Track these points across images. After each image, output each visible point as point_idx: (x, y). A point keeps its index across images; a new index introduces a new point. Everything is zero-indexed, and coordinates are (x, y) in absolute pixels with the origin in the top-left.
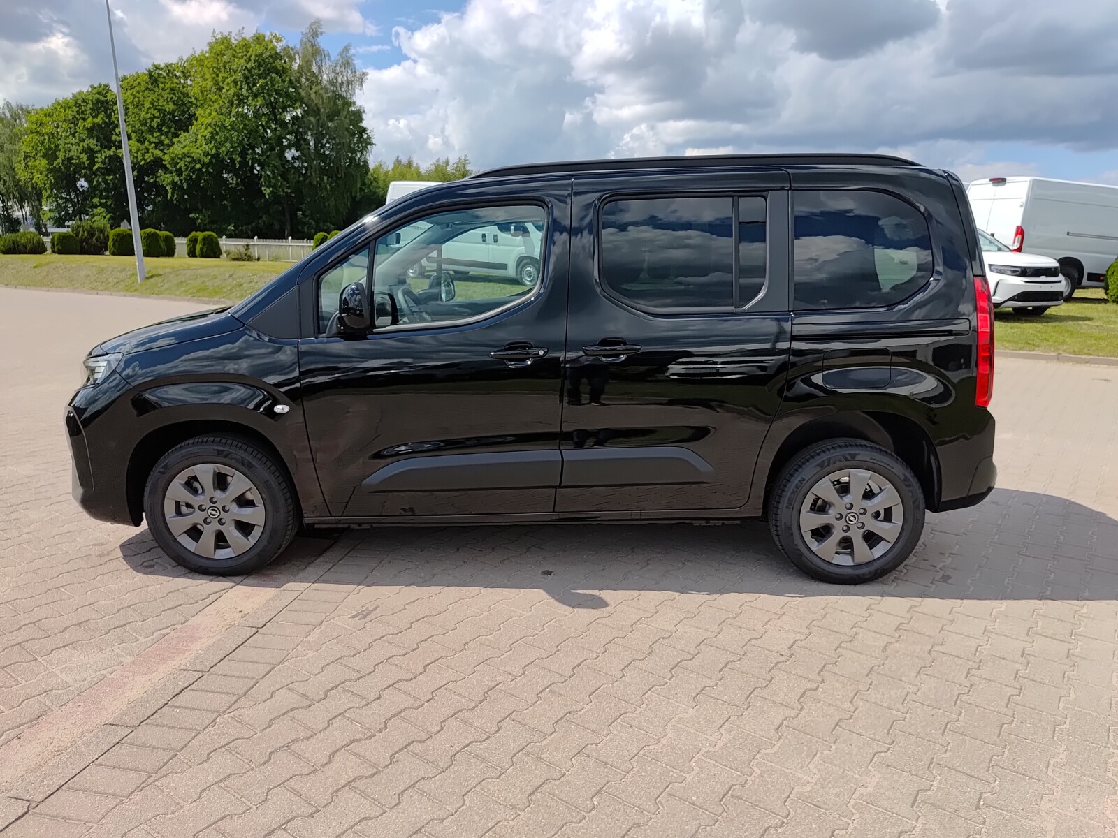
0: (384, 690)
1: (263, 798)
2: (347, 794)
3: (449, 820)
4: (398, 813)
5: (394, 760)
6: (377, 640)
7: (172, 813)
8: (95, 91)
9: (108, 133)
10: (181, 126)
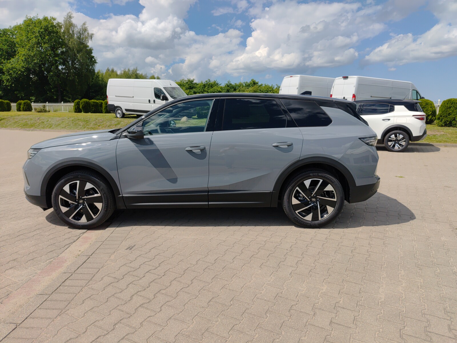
0: (146, 273)
1: (109, 314)
2: (140, 309)
3: (181, 314)
4: (162, 313)
5: (156, 296)
6: (138, 257)
7: (75, 322)
10: (11, 55)
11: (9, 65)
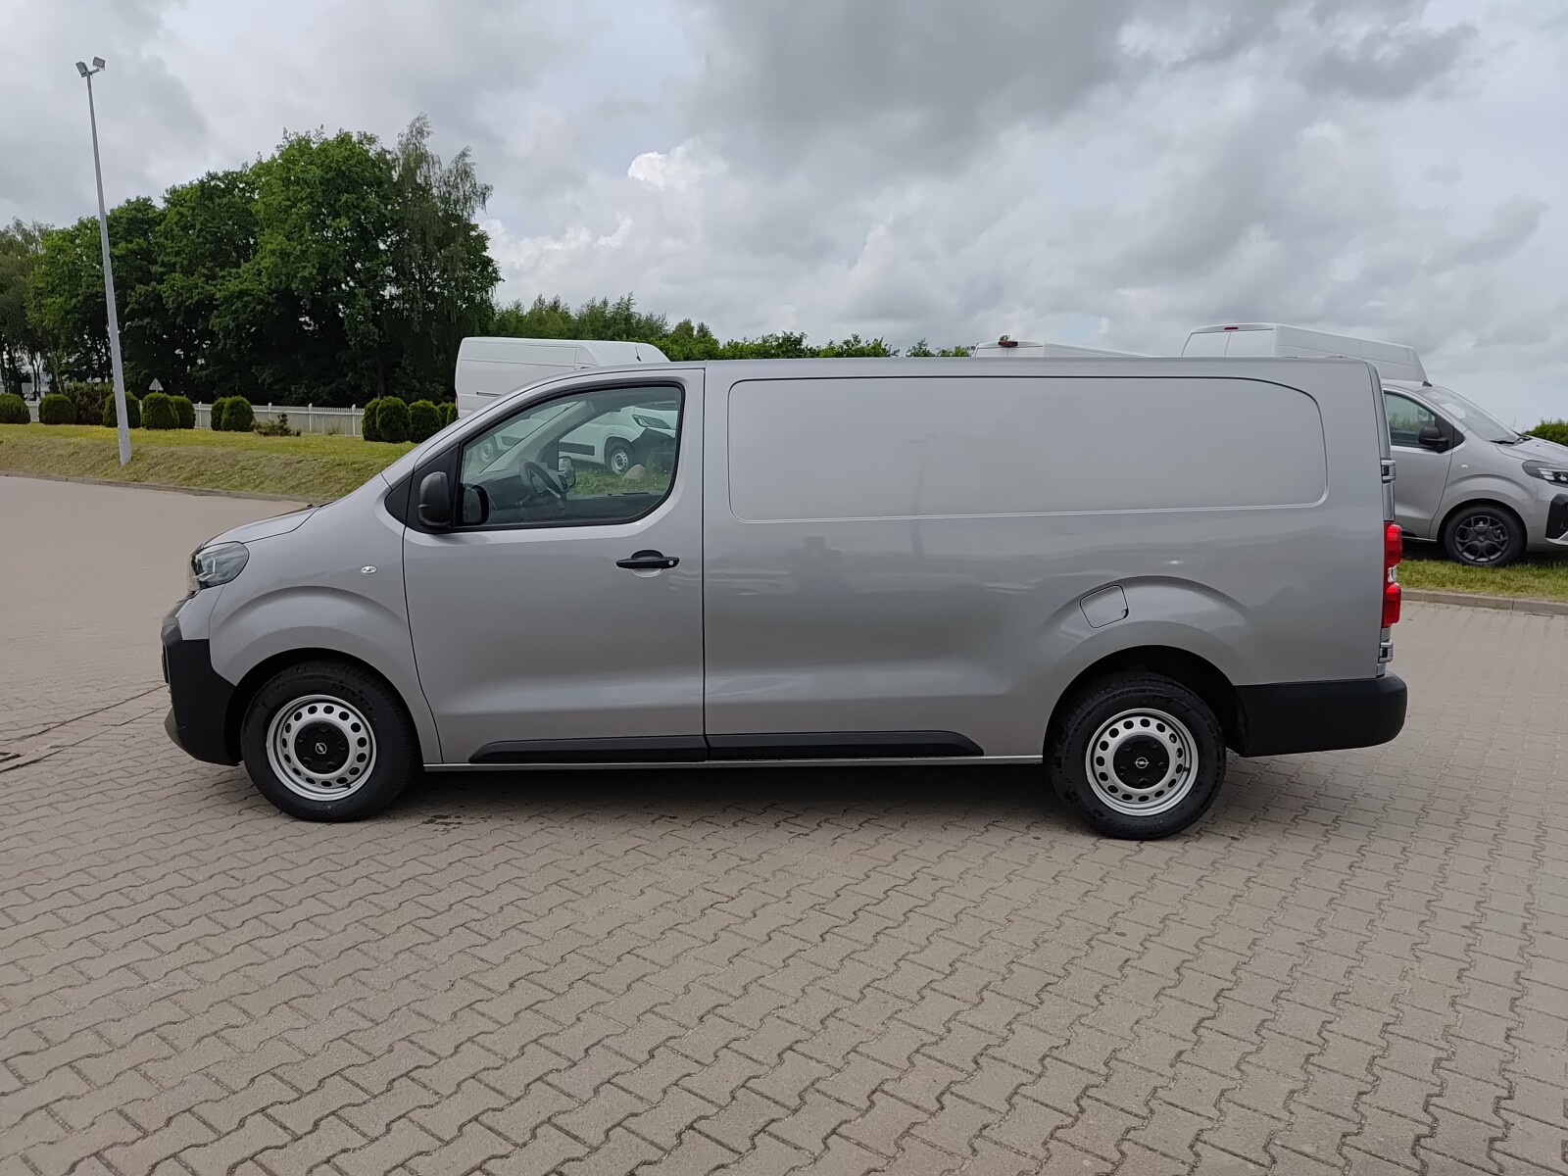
8: (132, 206)
9: (145, 263)
10: (245, 252)
11: (233, 286)
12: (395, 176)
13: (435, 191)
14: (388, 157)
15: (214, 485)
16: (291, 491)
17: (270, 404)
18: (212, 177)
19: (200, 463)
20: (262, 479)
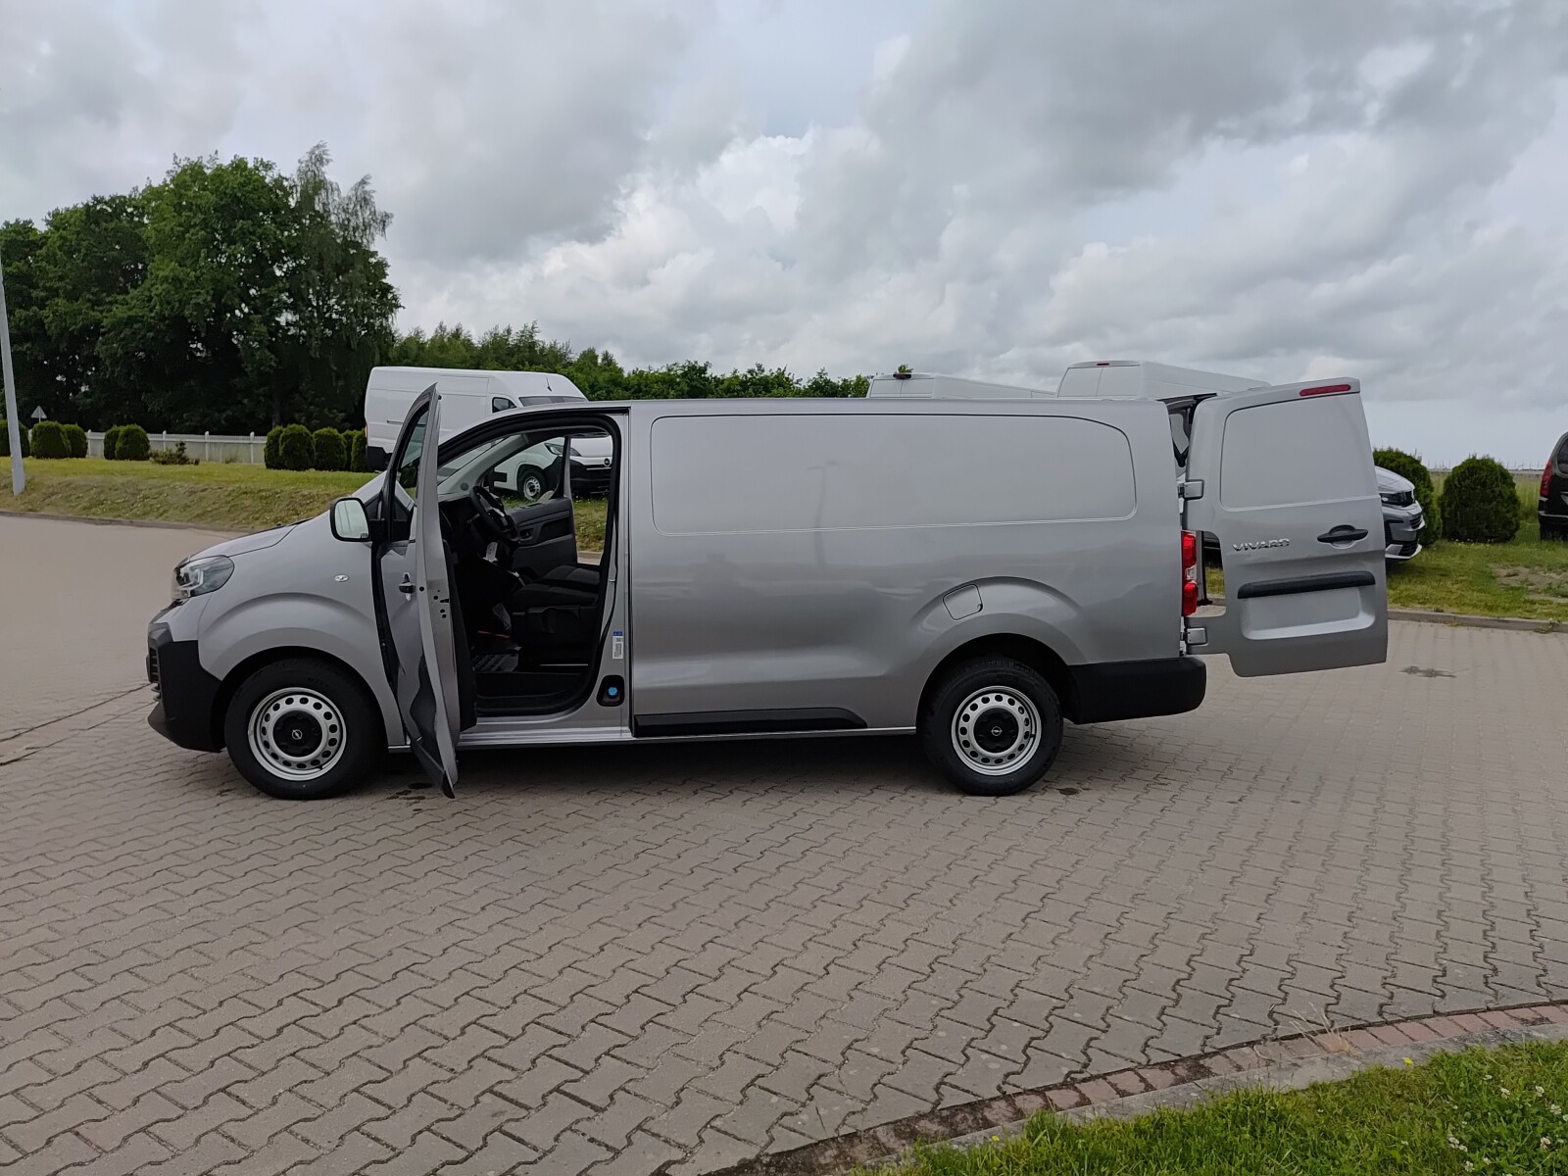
8: (10, 229)
9: (24, 287)
10: (133, 279)
11: (120, 312)
12: (292, 203)
13: (333, 218)
14: (285, 183)
15: (116, 514)
16: (197, 519)
17: (165, 432)
18: (98, 201)
19: (100, 493)
20: (166, 508)
